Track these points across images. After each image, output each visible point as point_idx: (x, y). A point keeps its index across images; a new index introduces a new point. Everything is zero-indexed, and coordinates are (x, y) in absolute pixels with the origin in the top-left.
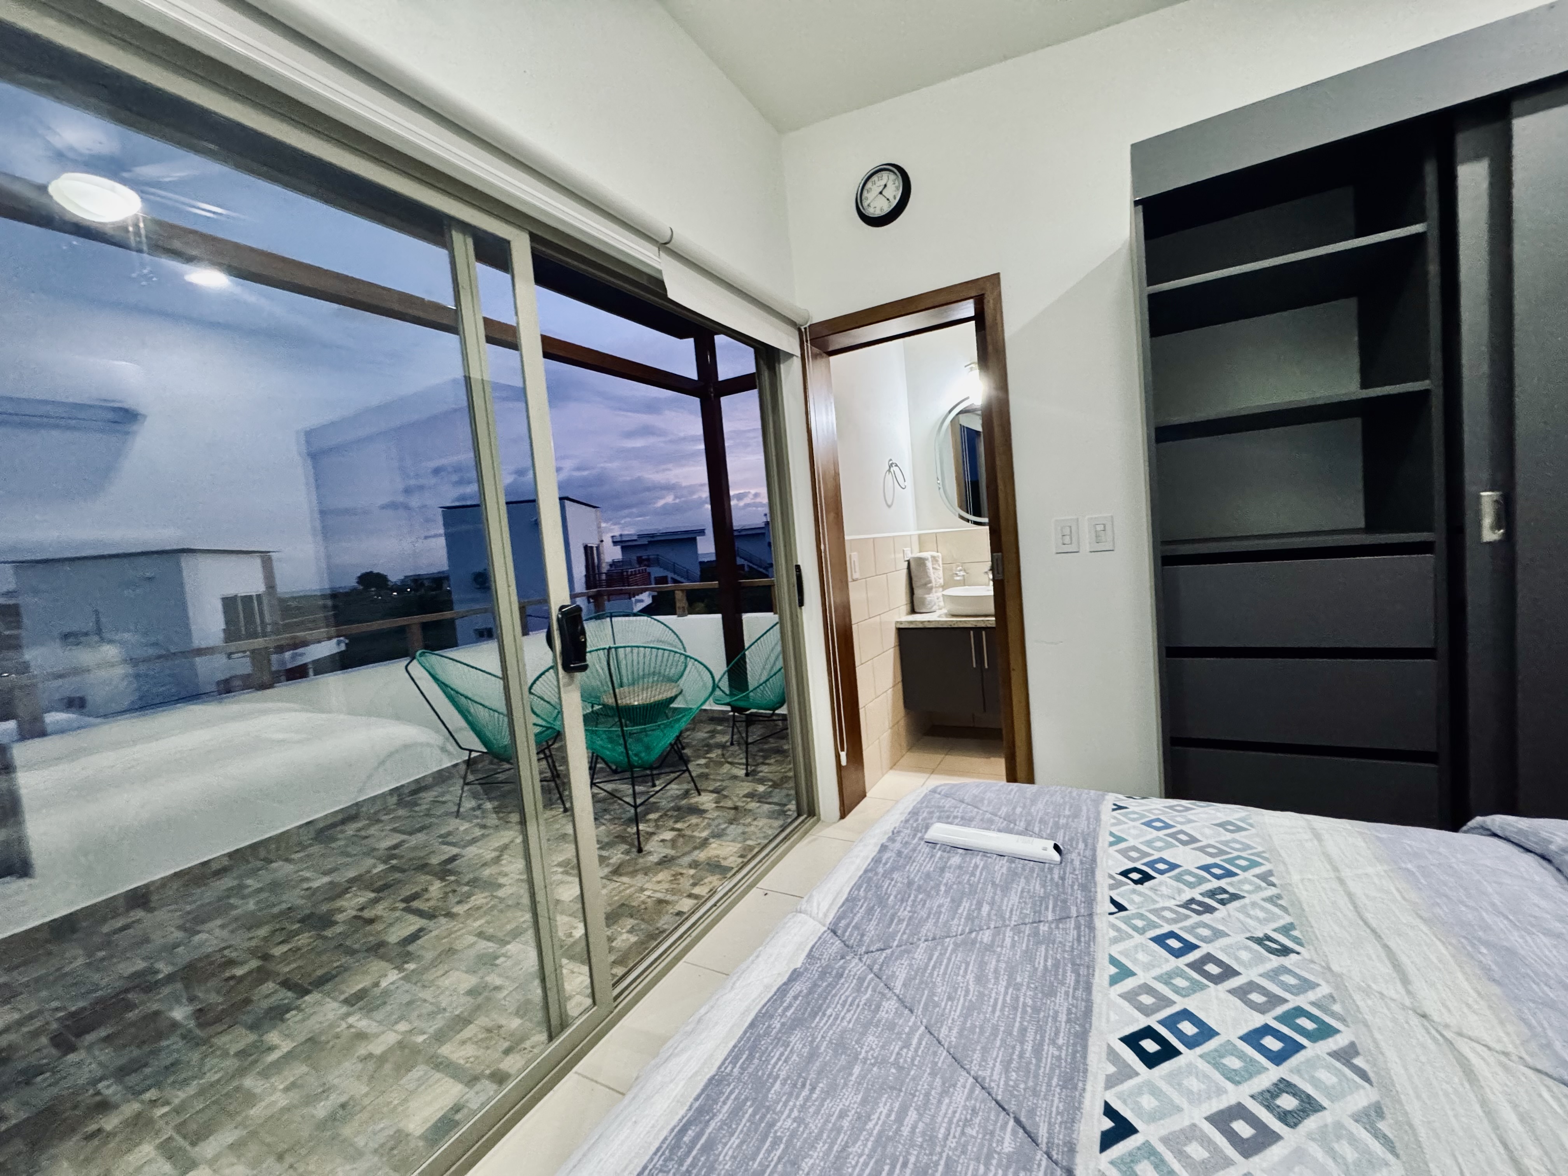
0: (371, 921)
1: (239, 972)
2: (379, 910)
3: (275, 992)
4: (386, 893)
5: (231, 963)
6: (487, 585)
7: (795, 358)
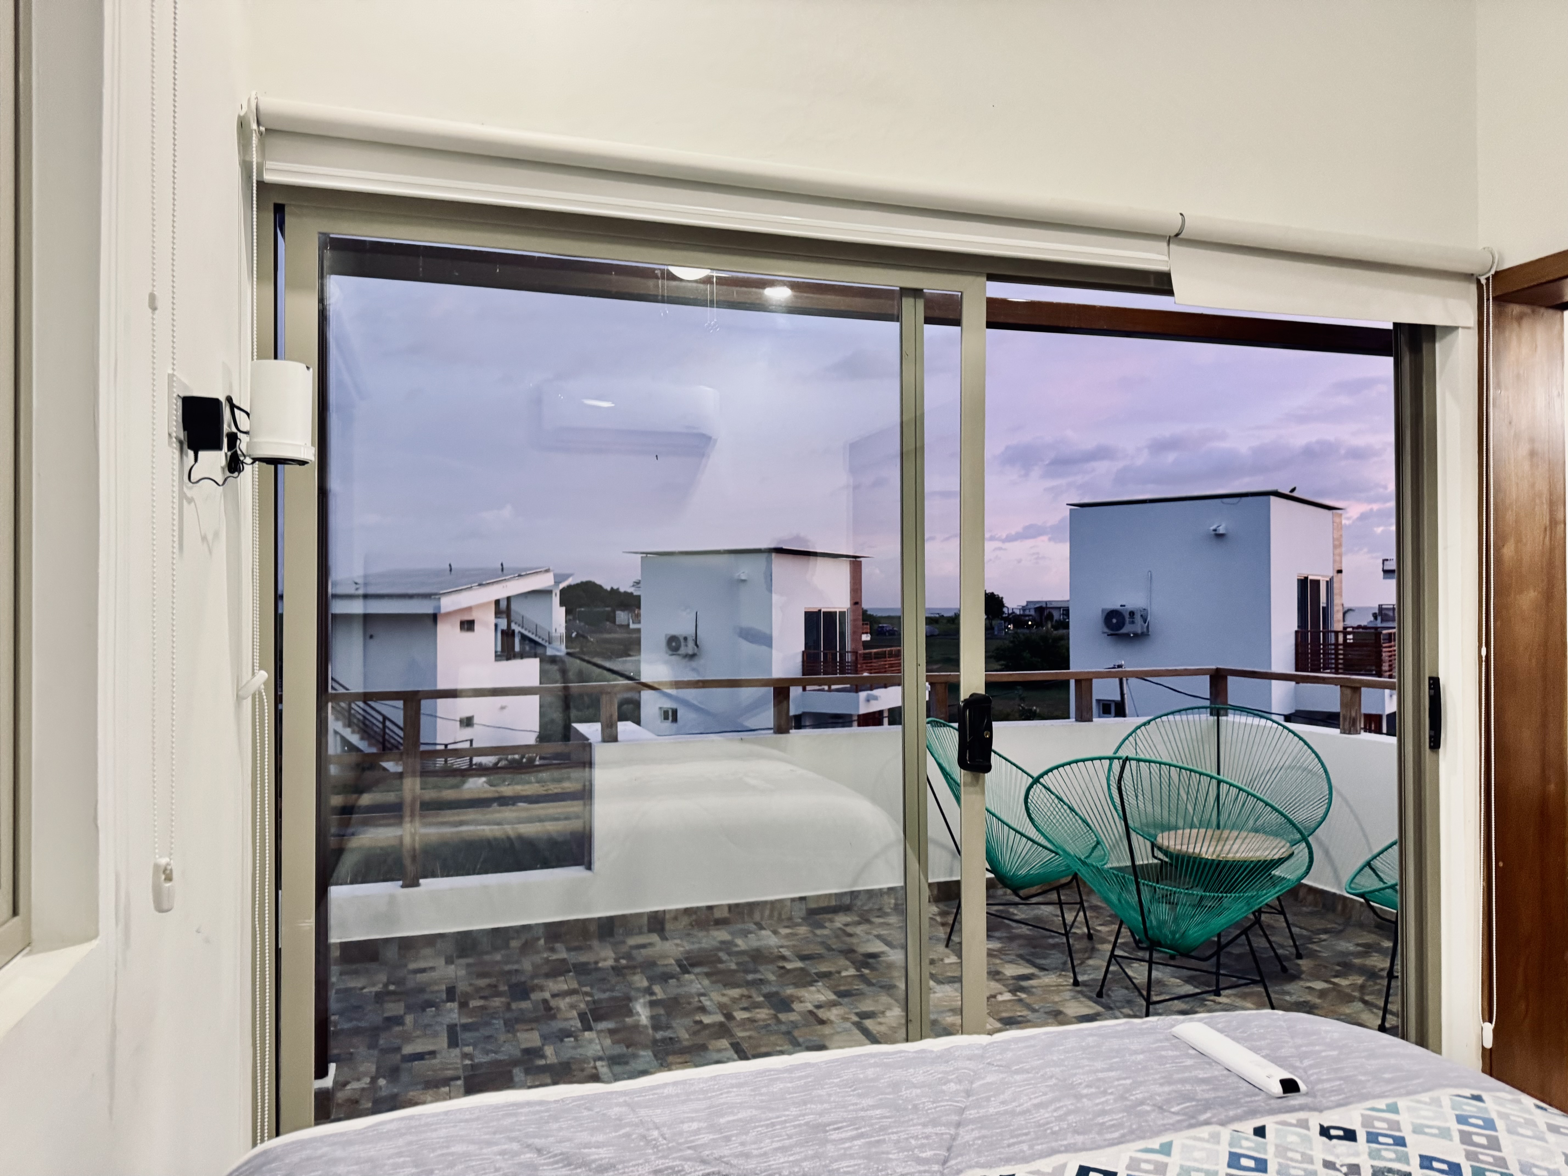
0: (822, 1022)
1: (707, 1020)
2: (833, 1014)
3: (725, 1049)
4: (846, 1000)
5: (703, 1009)
6: (1124, 630)
7: (1460, 330)
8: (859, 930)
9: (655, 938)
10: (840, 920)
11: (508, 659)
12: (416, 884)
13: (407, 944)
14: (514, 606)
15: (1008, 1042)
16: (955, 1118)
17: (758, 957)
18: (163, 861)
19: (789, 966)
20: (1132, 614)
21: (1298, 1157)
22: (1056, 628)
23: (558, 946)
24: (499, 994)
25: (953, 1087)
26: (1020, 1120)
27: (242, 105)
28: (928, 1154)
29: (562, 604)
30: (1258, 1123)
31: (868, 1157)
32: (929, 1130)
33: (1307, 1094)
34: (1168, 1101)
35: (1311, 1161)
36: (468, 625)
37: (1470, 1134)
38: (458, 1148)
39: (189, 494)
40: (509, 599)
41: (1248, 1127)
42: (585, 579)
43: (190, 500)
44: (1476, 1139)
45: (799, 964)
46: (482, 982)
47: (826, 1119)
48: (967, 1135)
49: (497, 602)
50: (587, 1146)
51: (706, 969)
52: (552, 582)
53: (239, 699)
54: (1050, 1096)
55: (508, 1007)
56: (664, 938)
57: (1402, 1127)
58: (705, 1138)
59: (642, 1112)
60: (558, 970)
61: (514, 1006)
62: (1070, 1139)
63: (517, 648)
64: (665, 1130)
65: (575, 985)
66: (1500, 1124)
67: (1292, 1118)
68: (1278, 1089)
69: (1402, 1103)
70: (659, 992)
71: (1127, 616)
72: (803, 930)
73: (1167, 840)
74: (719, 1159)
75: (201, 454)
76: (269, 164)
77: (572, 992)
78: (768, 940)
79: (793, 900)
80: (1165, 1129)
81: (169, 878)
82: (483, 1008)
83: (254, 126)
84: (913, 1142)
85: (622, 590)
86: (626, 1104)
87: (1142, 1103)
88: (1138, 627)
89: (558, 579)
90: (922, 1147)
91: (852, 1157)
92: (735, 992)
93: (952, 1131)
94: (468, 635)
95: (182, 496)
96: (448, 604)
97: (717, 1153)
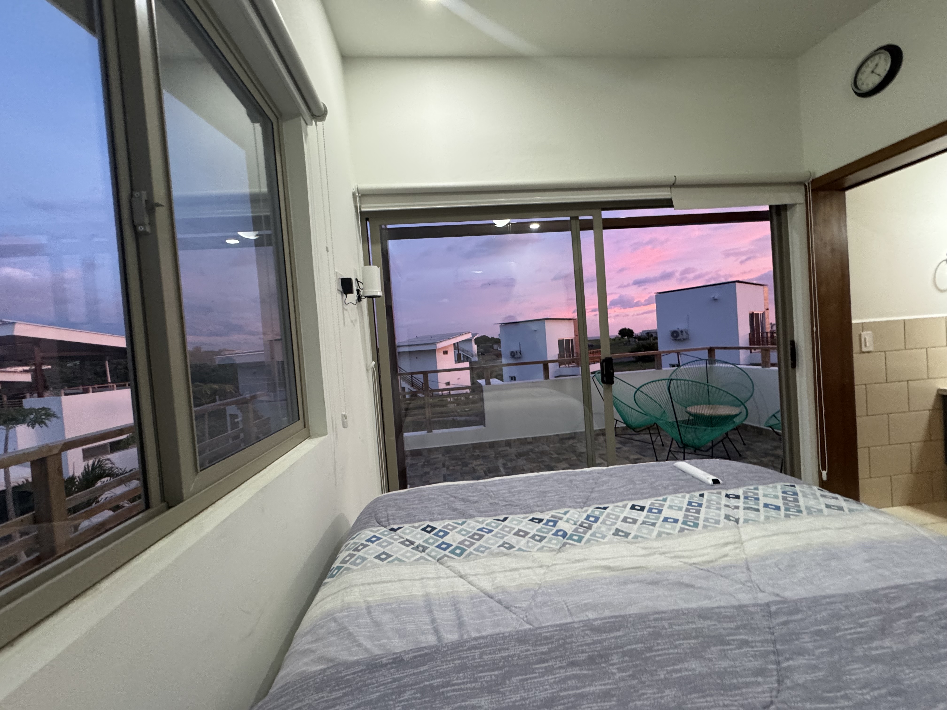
6: (679, 338)
7: (798, 205)
8: (578, 445)
9: (508, 448)
10: (571, 442)
11: (459, 363)
12: (431, 432)
13: (430, 450)
14: (460, 345)
15: (613, 468)
16: (590, 490)
17: (542, 453)
18: (344, 413)
19: (553, 456)
20: (682, 332)
21: (715, 503)
22: (654, 340)
23: (477, 451)
24: (459, 465)
25: (591, 481)
26: (613, 491)
27: (353, 188)
28: (580, 500)
29: (475, 343)
30: (701, 492)
31: (559, 501)
32: (581, 494)
33: (723, 484)
34: (668, 486)
35: (720, 504)
36: (446, 353)
37: (787, 497)
38: (431, 496)
39: (346, 308)
40: (458, 343)
41: (697, 494)
42: (482, 335)
43: (346, 310)
44: (789, 499)
45: (556, 456)
46: (453, 462)
47: (546, 490)
48: (594, 495)
49: (454, 344)
50: (470, 496)
51: (525, 457)
52: (471, 336)
53: (367, 370)
54: (625, 484)
55: (462, 469)
56: (510, 448)
57: (759, 495)
58: (507, 495)
59: (488, 488)
60: (477, 457)
61: (463, 469)
62: (630, 497)
63: (462, 359)
64: (495, 493)
65: (482, 463)
66: (800, 494)
67: (715, 491)
68: (711, 482)
69: (760, 487)
70: (509, 464)
71: (680, 333)
72: (558, 445)
73: (690, 409)
74: (511, 501)
75: (348, 295)
76: (363, 206)
77: (481, 465)
78: (546, 448)
79: (554, 435)
80: (665, 494)
81: (346, 418)
82: (453, 469)
83: (357, 194)
84: (575, 497)
85: (495, 337)
86: (483, 485)
87: (658, 486)
88: (685, 336)
89: (473, 335)
90: (578, 498)
91: (554, 501)
92: (535, 465)
93: (589, 494)
94: (446, 355)
95: (343, 308)
96: (439, 345)
97: (510, 499)
